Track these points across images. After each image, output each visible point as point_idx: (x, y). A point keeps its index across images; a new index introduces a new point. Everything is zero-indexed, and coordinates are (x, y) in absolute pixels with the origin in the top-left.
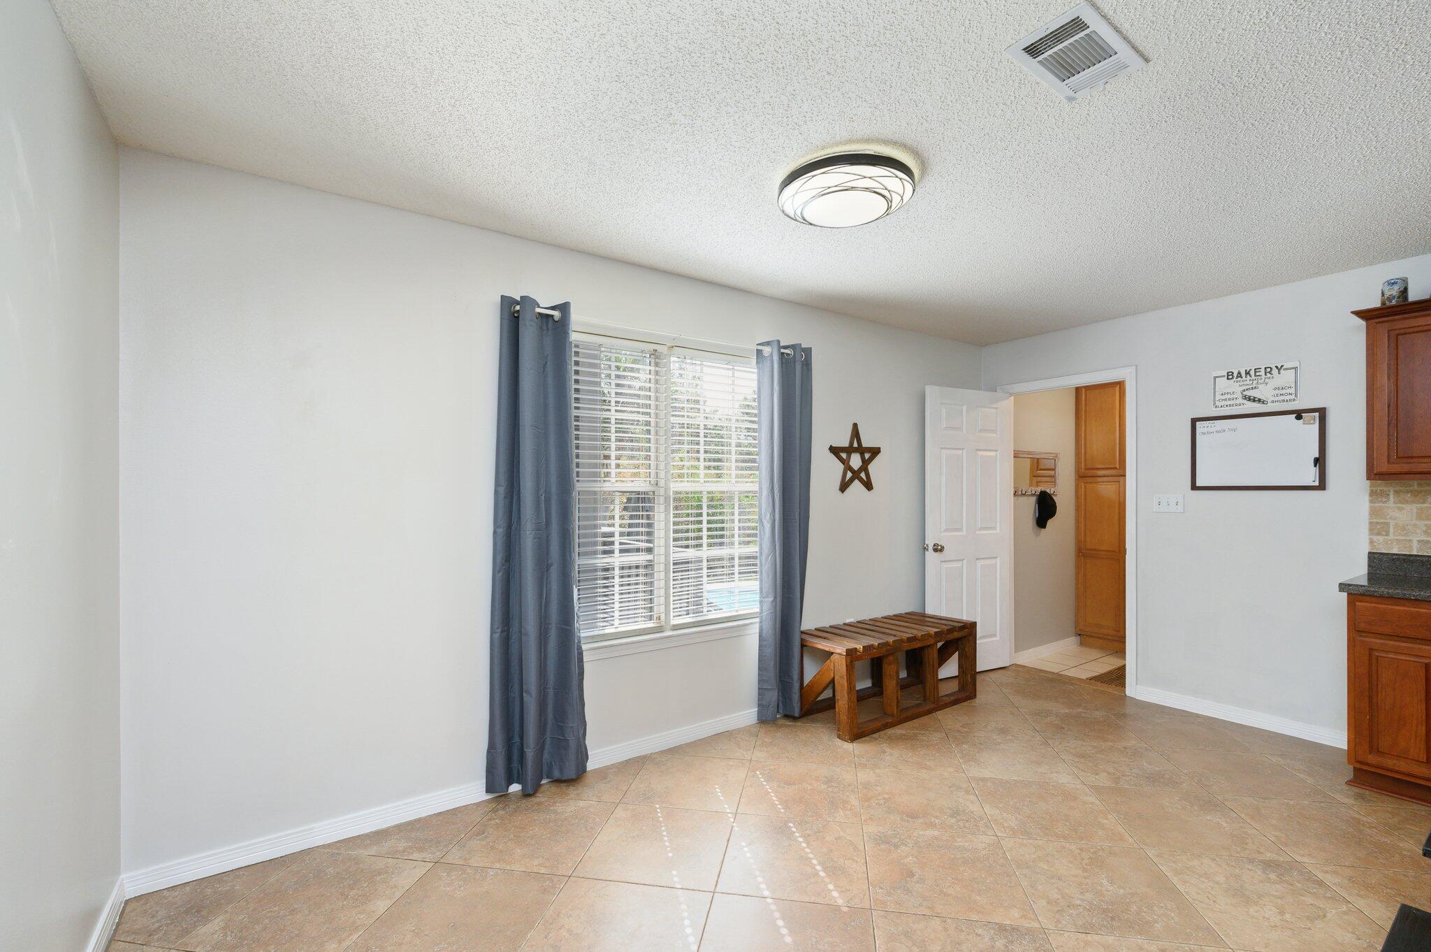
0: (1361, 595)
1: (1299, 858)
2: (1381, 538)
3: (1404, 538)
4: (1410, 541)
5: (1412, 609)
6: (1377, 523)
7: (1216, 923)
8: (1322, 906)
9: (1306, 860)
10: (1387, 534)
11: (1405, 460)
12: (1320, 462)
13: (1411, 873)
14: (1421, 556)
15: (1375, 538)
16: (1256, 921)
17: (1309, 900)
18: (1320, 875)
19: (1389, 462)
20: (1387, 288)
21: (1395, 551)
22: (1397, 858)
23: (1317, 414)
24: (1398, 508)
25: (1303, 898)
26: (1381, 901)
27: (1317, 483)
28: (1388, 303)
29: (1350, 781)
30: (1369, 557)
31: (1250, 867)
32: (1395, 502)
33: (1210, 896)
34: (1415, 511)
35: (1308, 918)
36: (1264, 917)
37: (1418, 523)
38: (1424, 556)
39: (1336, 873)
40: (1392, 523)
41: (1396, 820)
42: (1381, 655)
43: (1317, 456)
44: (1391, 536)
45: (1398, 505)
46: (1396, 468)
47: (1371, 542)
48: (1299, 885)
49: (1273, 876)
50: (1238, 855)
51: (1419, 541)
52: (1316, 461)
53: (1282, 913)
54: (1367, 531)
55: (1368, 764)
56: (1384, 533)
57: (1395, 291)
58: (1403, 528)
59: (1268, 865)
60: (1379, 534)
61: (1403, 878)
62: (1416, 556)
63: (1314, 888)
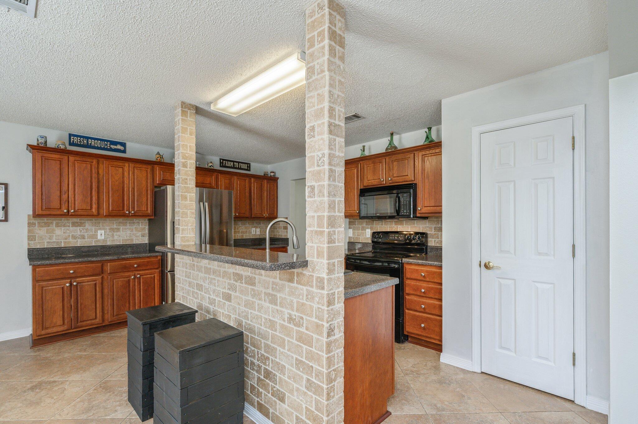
0: (39, 265)
1: (40, 380)
2: (32, 242)
3: (42, 241)
4: (44, 242)
5: (57, 268)
6: (31, 236)
7: (35, 418)
8: (62, 387)
9: (42, 379)
10: (35, 240)
11: (48, 210)
12: (5, 208)
13: (75, 362)
14: (48, 248)
15: (30, 242)
16: (47, 407)
17: (56, 388)
18: (52, 380)
19: (42, 210)
20: (39, 139)
21: (38, 247)
22: (68, 361)
23: (4, 186)
24: (39, 229)
25: (54, 389)
26: (75, 374)
27: (3, 219)
28: (40, 145)
29: (32, 347)
30: (28, 251)
31: (26, 394)
32: (38, 227)
33: (22, 413)
34: (45, 230)
35: (61, 393)
36: (48, 403)
37: (47, 235)
38: (49, 248)
39: (55, 376)
40: (37, 235)
41: (57, 350)
42: (46, 288)
43: (4, 206)
44: (37, 241)
45: (40, 228)
46: (44, 213)
47: (29, 244)
48: (49, 387)
49: (37, 390)
50: (18, 394)
51: (47, 242)
52: (4, 208)
53: (52, 398)
54: (27, 239)
55: (41, 335)
56: (34, 240)
57: (42, 141)
58: (41, 238)
59: (32, 389)
60: (32, 240)
61: (74, 364)
62: (46, 248)
63: (55, 384)
